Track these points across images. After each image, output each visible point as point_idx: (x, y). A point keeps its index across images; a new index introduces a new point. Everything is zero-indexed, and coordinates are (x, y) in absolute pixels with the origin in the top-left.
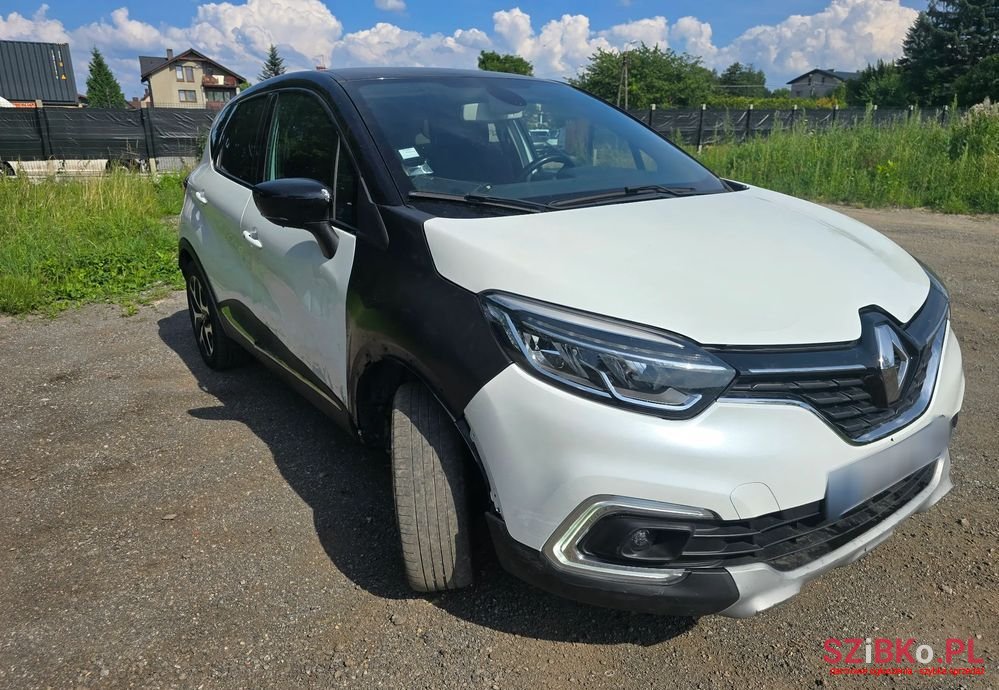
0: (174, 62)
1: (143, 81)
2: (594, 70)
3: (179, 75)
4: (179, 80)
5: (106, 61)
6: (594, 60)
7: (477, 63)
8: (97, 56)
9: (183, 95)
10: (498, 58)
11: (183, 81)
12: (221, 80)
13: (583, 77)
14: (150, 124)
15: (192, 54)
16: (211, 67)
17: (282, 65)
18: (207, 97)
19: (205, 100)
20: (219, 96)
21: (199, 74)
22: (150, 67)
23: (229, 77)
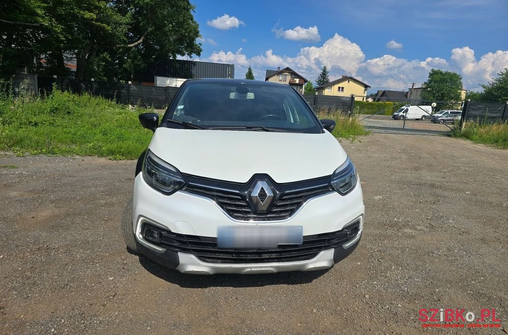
0: (280, 73)
1: (265, 79)
2: (500, 81)
3: (281, 78)
8: (250, 69)
10: (441, 73)
11: (281, 81)
12: (297, 81)
15: (288, 69)
20: (295, 87)
21: (289, 78)
23: (302, 80)
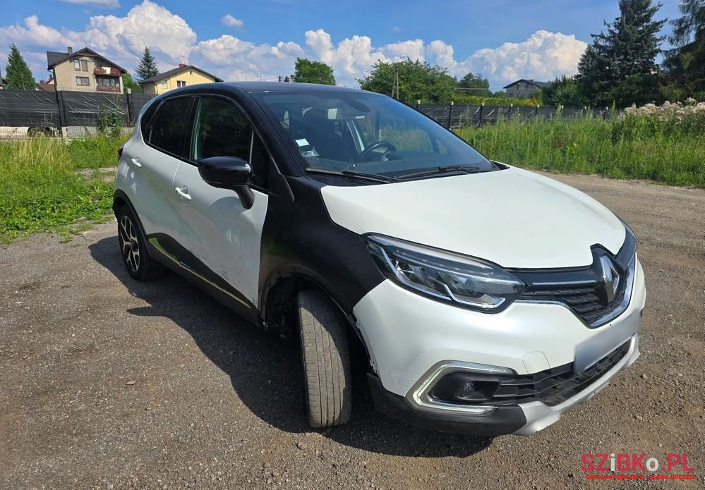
0: (73, 57)
1: (49, 69)
2: (376, 74)
3: (77, 66)
4: (76, 70)
5: (21, 54)
6: (376, 67)
7: (295, 66)
8: (14, 50)
9: (79, 80)
10: (309, 63)
11: (79, 70)
12: (108, 70)
13: (368, 79)
14: (63, 103)
15: (87, 52)
16: (100, 61)
17: (153, 62)
18: (97, 82)
19: (96, 84)
20: (106, 82)
21: (92, 66)
22: (55, 60)
23: (115, 69)
